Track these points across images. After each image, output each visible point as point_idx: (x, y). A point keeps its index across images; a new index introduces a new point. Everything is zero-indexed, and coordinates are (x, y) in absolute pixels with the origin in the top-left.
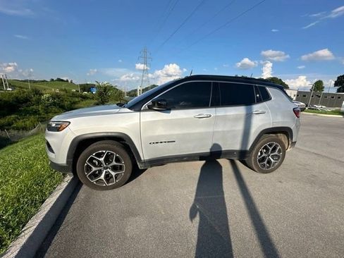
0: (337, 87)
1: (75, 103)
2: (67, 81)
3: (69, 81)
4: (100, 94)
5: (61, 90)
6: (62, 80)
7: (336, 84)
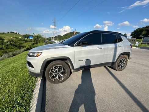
0: (131, 36)
1: (21, 44)
2: (16, 33)
3: (17, 33)
4: (35, 39)
5: (14, 37)
6: (14, 33)
7: (131, 35)
